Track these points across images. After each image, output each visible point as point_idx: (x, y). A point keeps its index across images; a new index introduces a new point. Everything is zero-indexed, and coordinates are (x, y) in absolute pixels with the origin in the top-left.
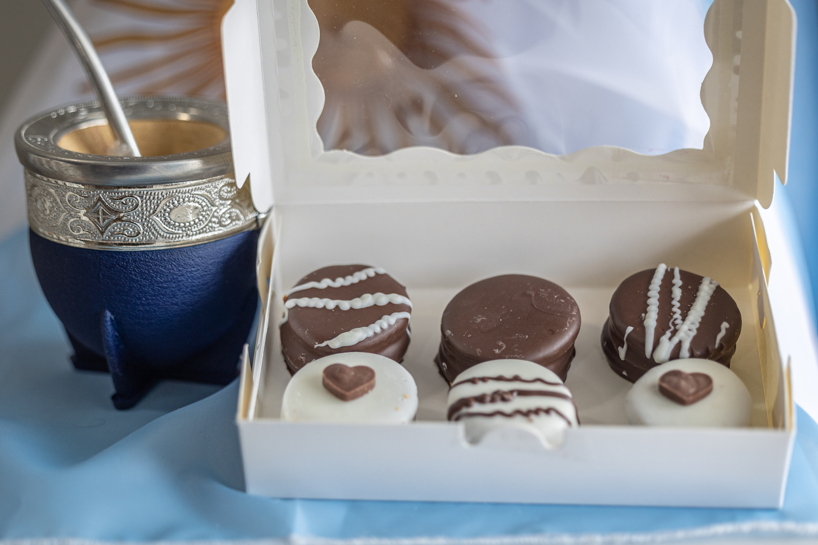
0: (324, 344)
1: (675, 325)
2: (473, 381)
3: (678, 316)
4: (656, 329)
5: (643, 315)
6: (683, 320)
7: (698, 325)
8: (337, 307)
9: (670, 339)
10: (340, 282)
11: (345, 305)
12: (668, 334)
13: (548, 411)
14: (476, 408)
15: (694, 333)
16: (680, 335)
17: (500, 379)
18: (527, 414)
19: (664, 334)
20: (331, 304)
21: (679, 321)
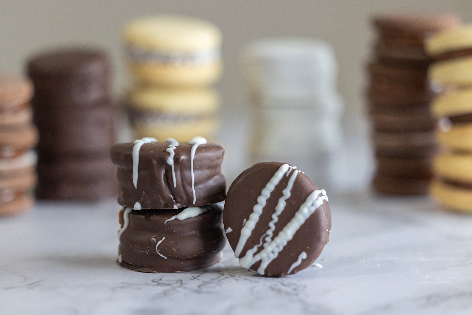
1: (264, 242)
3: (270, 232)
4: (249, 240)
5: (245, 220)
6: (273, 239)
7: (281, 248)
9: (255, 255)
12: (255, 249)
15: (276, 255)
16: (263, 255)
19: (252, 247)
21: (268, 239)
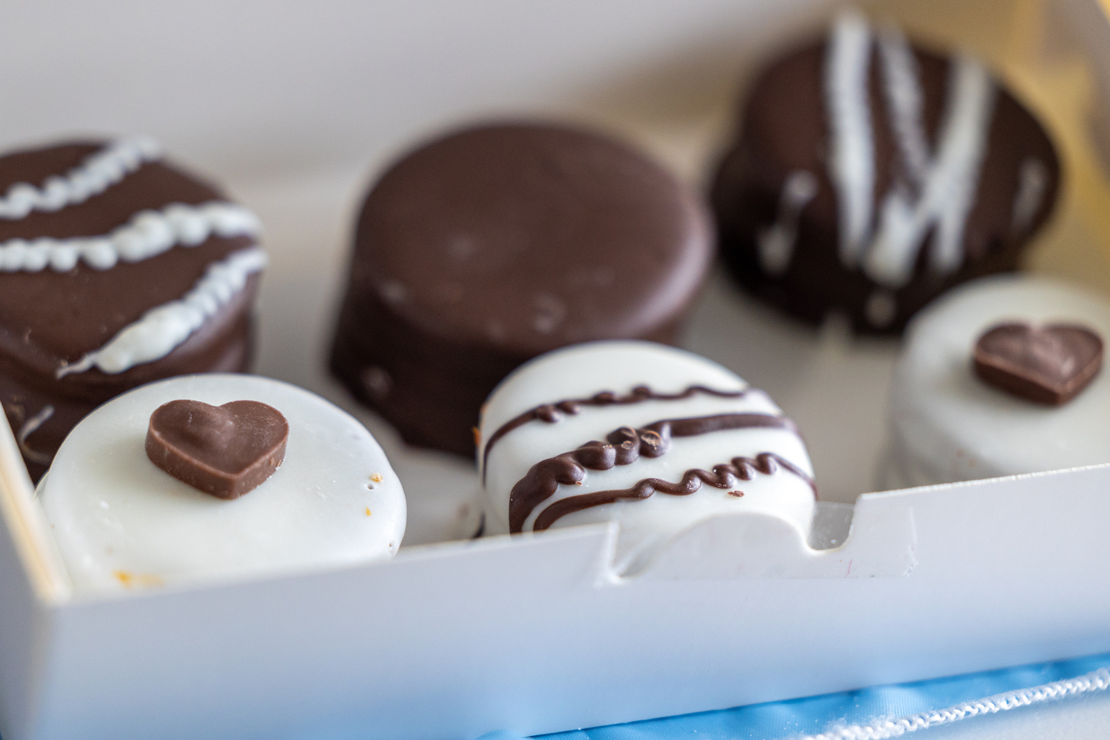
0: (84, 364)
2: (541, 415)
8: (83, 264)
10: (58, 194)
11: (103, 252)
13: (762, 464)
14: (588, 482)
17: (602, 400)
18: (718, 479)
20: (64, 254)
